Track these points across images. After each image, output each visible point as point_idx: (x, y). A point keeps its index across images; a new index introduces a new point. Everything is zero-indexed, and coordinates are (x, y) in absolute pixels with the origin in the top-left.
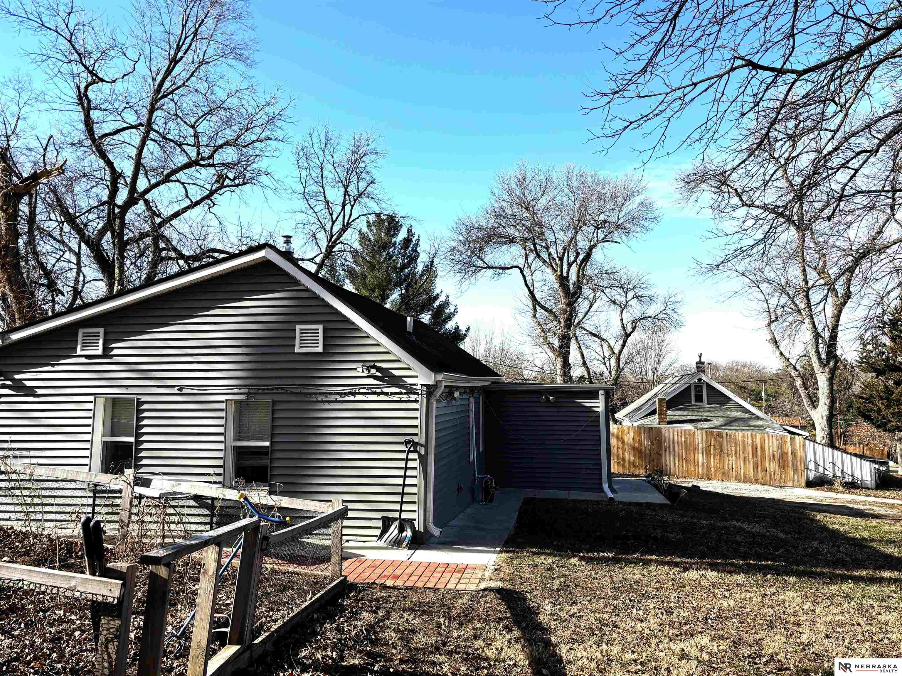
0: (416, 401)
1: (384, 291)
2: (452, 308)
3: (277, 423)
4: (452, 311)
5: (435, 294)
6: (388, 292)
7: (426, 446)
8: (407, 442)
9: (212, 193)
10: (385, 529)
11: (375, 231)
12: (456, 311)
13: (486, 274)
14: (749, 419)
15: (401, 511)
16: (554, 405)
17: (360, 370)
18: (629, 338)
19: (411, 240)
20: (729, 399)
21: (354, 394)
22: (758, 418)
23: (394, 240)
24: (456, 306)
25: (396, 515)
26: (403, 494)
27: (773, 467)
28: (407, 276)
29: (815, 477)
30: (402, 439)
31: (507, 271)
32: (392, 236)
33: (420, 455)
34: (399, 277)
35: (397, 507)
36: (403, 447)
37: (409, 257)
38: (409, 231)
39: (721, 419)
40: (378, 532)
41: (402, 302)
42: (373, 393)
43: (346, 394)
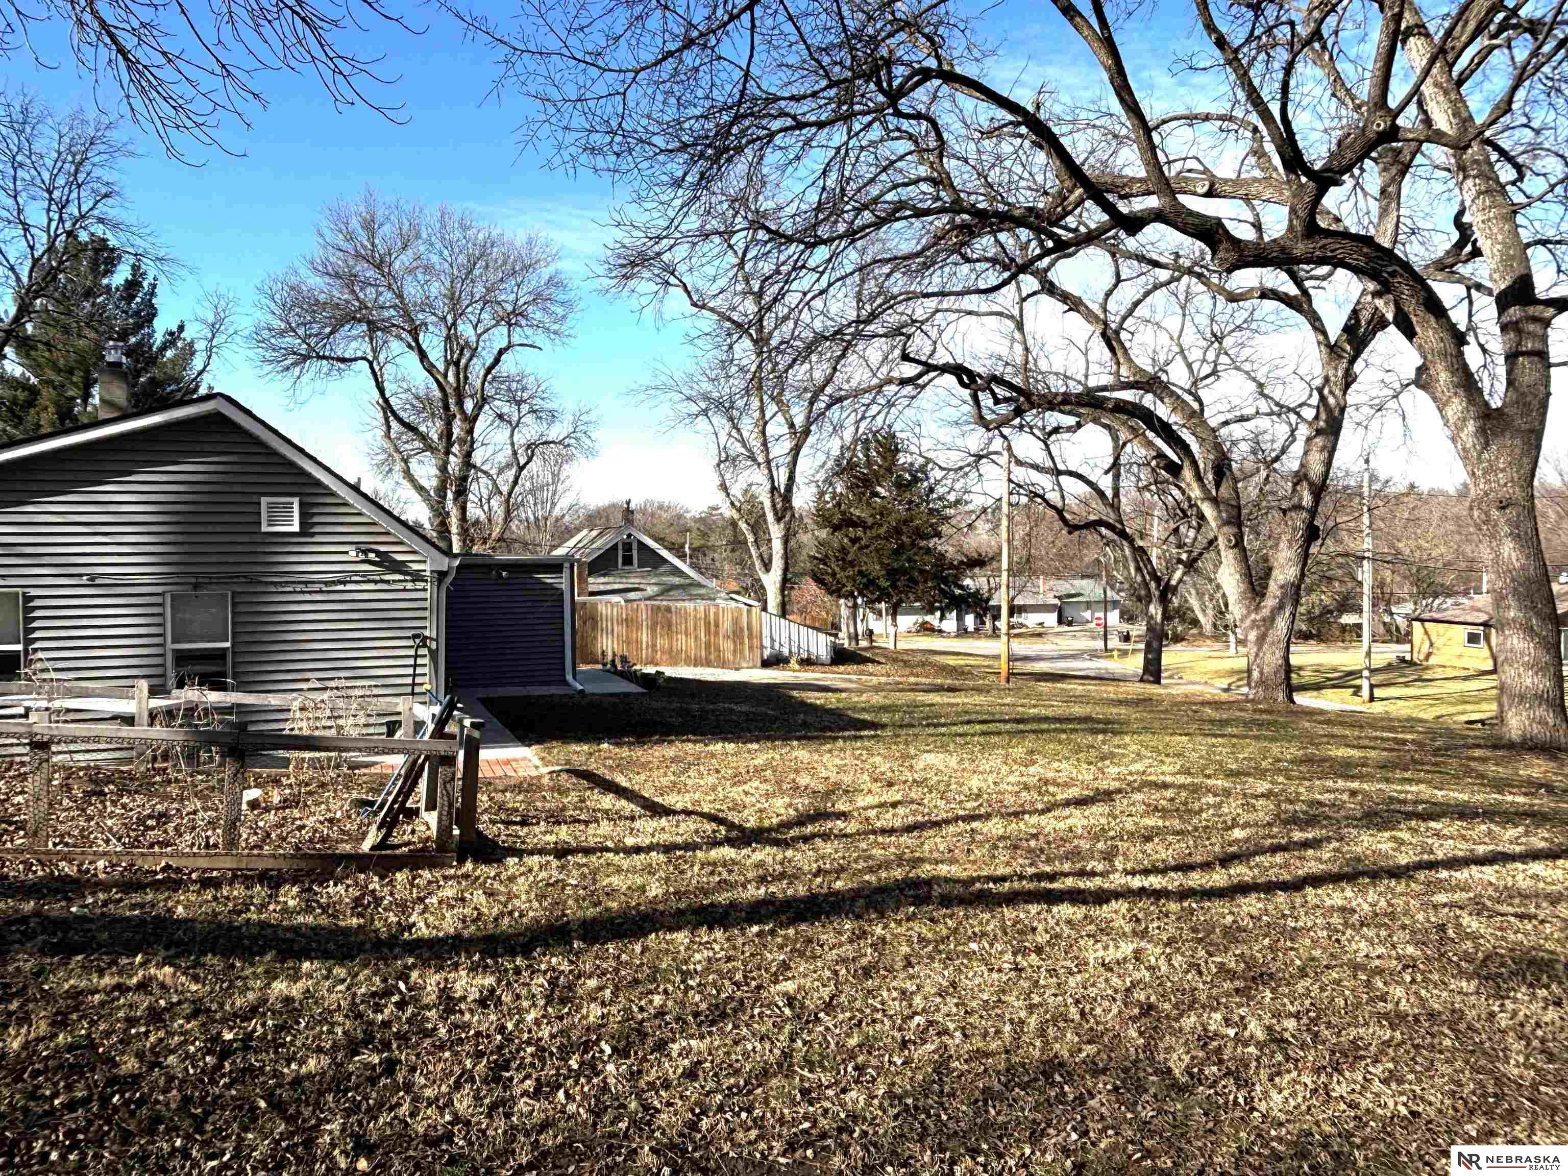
0: (424, 590)
3: (240, 619)
7: (437, 640)
8: (415, 637)
13: (313, 368)
14: (691, 585)
16: (507, 582)
17: (354, 553)
18: (523, 472)
19: (140, 284)
20: (664, 561)
21: (344, 583)
22: (700, 585)
23: (105, 282)
27: (727, 646)
29: (771, 656)
30: (410, 633)
32: (103, 275)
33: (430, 649)
36: (410, 643)
37: (137, 313)
38: (135, 268)
39: (656, 588)
42: (369, 581)
43: (334, 583)
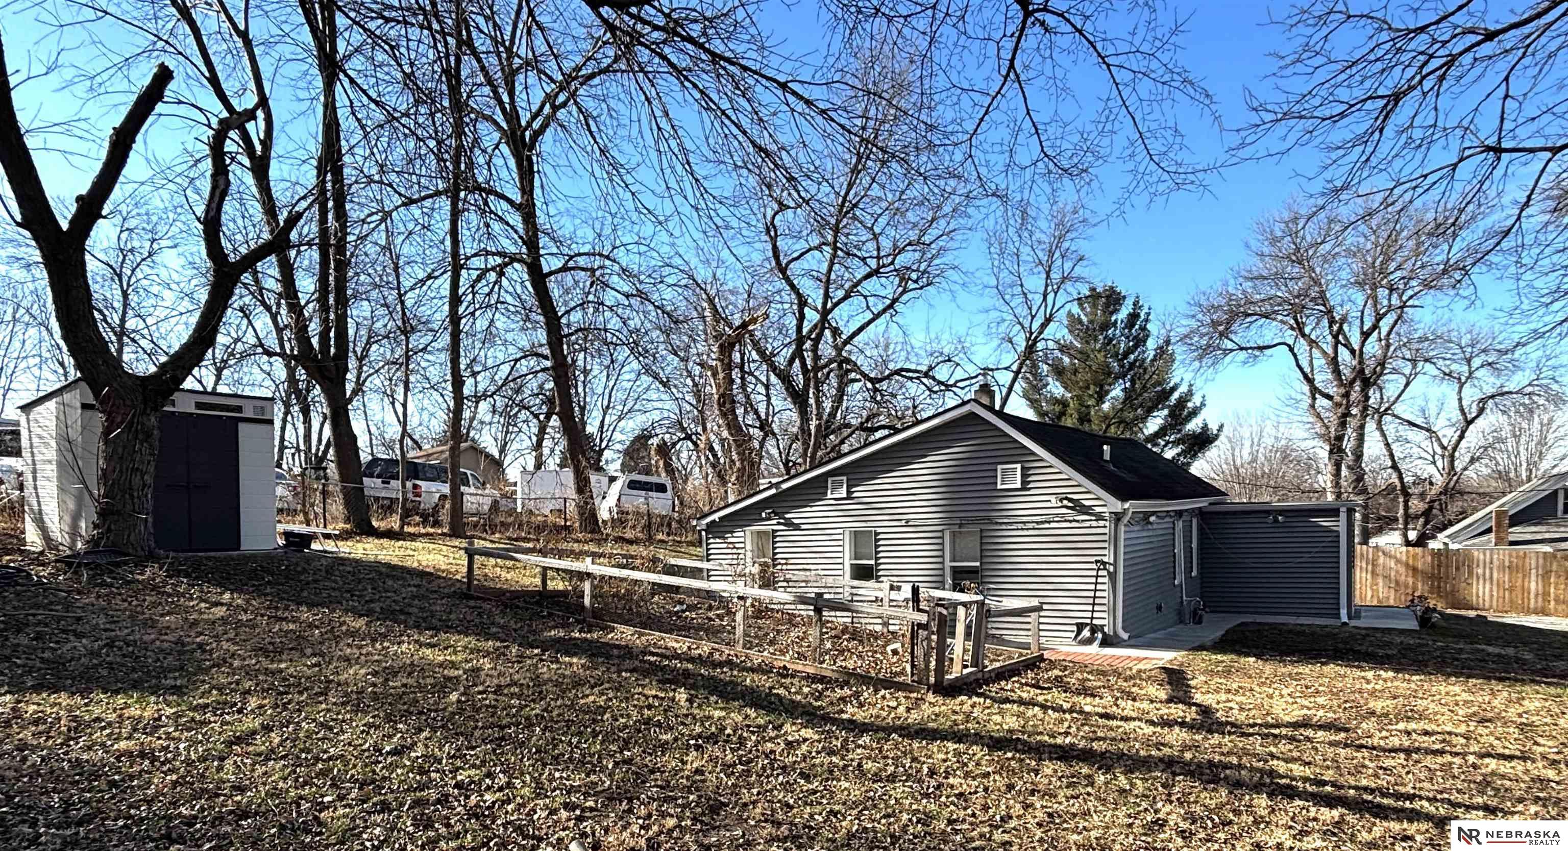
0: (1105, 527)
1: (1101, 386)
2: (1196, 400)
3: (984, 547)
4: (1198, 404)
5: (1171, 385)
6: (1107, 387)
7: (1115, 564)
8: (1097, 562)
9: (895, 301)
10: (1079, 632)
11: (1088, 310)
12: (1203, 404)
13: (1237, 359)
15: (1092, 618)
16: (1283, 525)
17: (1055, 501)
18: (1471, 427)
19: (1138, 315)
21: (1049, 522)
23: (1113, 319)
24: (1204, 397)
25: (1088, 621)
26: (1094, 604)
28: (1132, 365)
30: (1093, 559)
31: (1268, 352)
32: (1112, 313)
33: (1109, 572)
34: (1122, 366)
35: (1089, 615)
36: (1094, 566)
37: (1135, 338)
38: (1136, 304)
40: (1073, 635)
41: (1126, 399)
42: (1066, 521)
43: (1042, 522)
